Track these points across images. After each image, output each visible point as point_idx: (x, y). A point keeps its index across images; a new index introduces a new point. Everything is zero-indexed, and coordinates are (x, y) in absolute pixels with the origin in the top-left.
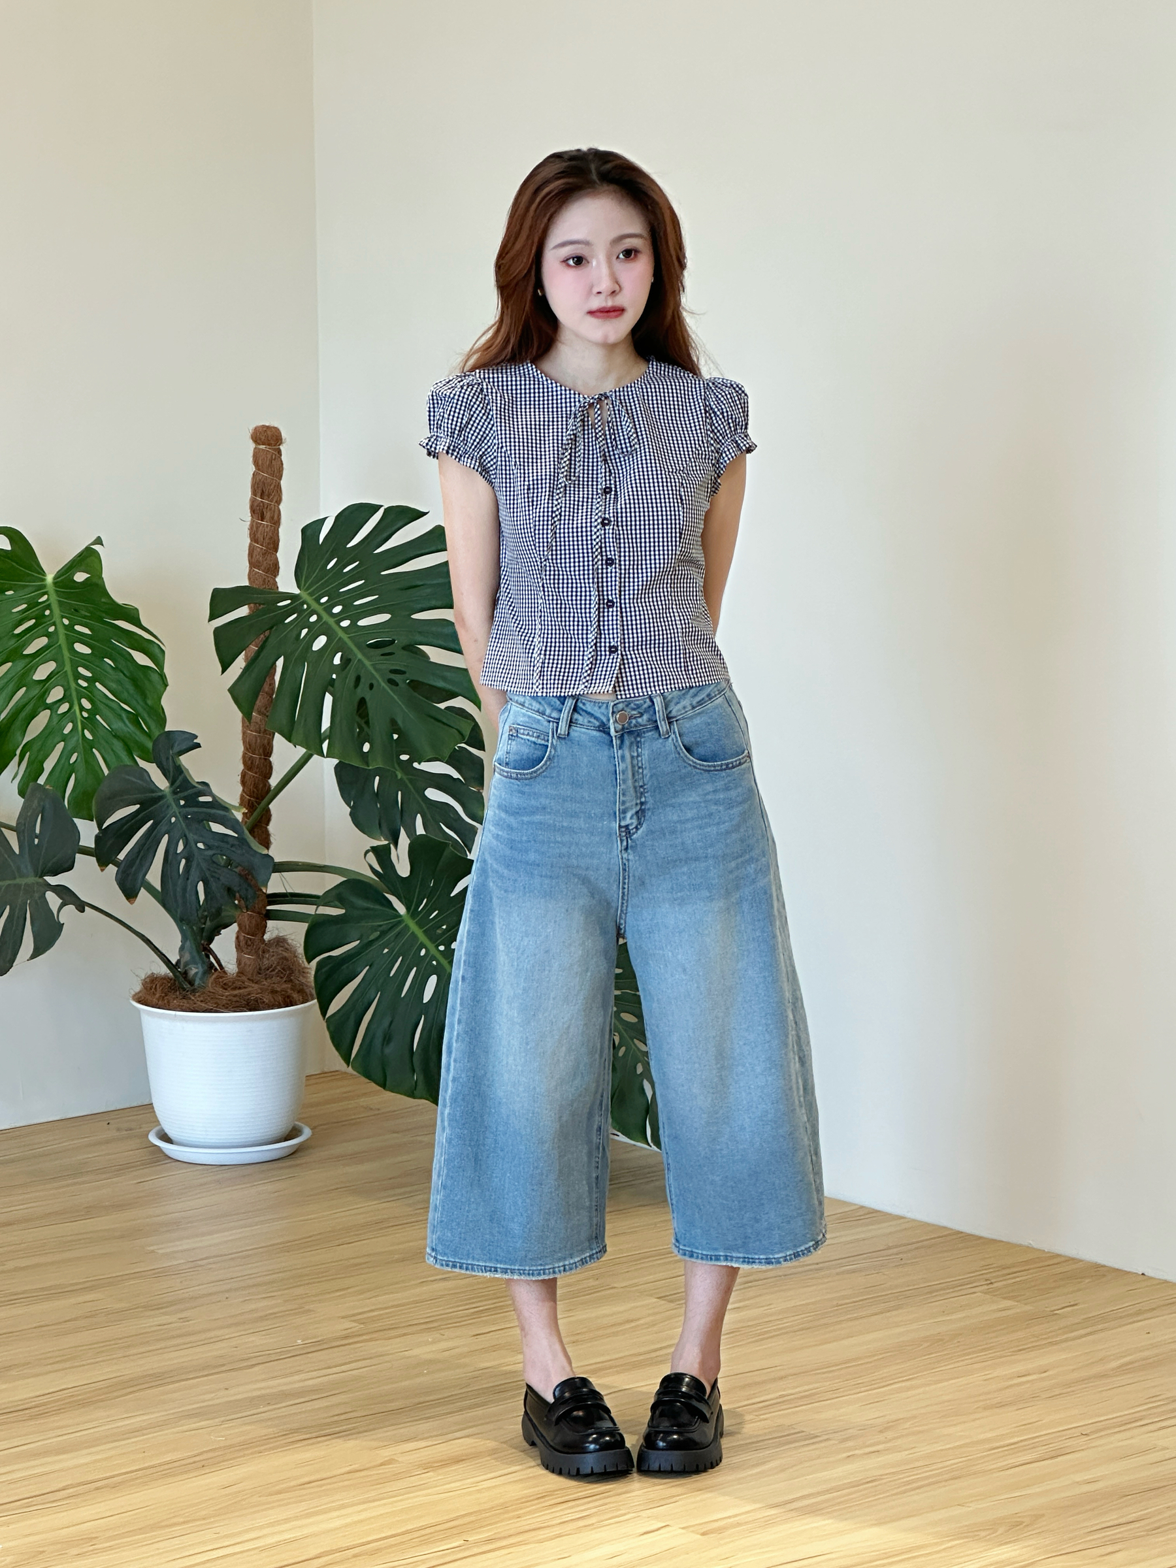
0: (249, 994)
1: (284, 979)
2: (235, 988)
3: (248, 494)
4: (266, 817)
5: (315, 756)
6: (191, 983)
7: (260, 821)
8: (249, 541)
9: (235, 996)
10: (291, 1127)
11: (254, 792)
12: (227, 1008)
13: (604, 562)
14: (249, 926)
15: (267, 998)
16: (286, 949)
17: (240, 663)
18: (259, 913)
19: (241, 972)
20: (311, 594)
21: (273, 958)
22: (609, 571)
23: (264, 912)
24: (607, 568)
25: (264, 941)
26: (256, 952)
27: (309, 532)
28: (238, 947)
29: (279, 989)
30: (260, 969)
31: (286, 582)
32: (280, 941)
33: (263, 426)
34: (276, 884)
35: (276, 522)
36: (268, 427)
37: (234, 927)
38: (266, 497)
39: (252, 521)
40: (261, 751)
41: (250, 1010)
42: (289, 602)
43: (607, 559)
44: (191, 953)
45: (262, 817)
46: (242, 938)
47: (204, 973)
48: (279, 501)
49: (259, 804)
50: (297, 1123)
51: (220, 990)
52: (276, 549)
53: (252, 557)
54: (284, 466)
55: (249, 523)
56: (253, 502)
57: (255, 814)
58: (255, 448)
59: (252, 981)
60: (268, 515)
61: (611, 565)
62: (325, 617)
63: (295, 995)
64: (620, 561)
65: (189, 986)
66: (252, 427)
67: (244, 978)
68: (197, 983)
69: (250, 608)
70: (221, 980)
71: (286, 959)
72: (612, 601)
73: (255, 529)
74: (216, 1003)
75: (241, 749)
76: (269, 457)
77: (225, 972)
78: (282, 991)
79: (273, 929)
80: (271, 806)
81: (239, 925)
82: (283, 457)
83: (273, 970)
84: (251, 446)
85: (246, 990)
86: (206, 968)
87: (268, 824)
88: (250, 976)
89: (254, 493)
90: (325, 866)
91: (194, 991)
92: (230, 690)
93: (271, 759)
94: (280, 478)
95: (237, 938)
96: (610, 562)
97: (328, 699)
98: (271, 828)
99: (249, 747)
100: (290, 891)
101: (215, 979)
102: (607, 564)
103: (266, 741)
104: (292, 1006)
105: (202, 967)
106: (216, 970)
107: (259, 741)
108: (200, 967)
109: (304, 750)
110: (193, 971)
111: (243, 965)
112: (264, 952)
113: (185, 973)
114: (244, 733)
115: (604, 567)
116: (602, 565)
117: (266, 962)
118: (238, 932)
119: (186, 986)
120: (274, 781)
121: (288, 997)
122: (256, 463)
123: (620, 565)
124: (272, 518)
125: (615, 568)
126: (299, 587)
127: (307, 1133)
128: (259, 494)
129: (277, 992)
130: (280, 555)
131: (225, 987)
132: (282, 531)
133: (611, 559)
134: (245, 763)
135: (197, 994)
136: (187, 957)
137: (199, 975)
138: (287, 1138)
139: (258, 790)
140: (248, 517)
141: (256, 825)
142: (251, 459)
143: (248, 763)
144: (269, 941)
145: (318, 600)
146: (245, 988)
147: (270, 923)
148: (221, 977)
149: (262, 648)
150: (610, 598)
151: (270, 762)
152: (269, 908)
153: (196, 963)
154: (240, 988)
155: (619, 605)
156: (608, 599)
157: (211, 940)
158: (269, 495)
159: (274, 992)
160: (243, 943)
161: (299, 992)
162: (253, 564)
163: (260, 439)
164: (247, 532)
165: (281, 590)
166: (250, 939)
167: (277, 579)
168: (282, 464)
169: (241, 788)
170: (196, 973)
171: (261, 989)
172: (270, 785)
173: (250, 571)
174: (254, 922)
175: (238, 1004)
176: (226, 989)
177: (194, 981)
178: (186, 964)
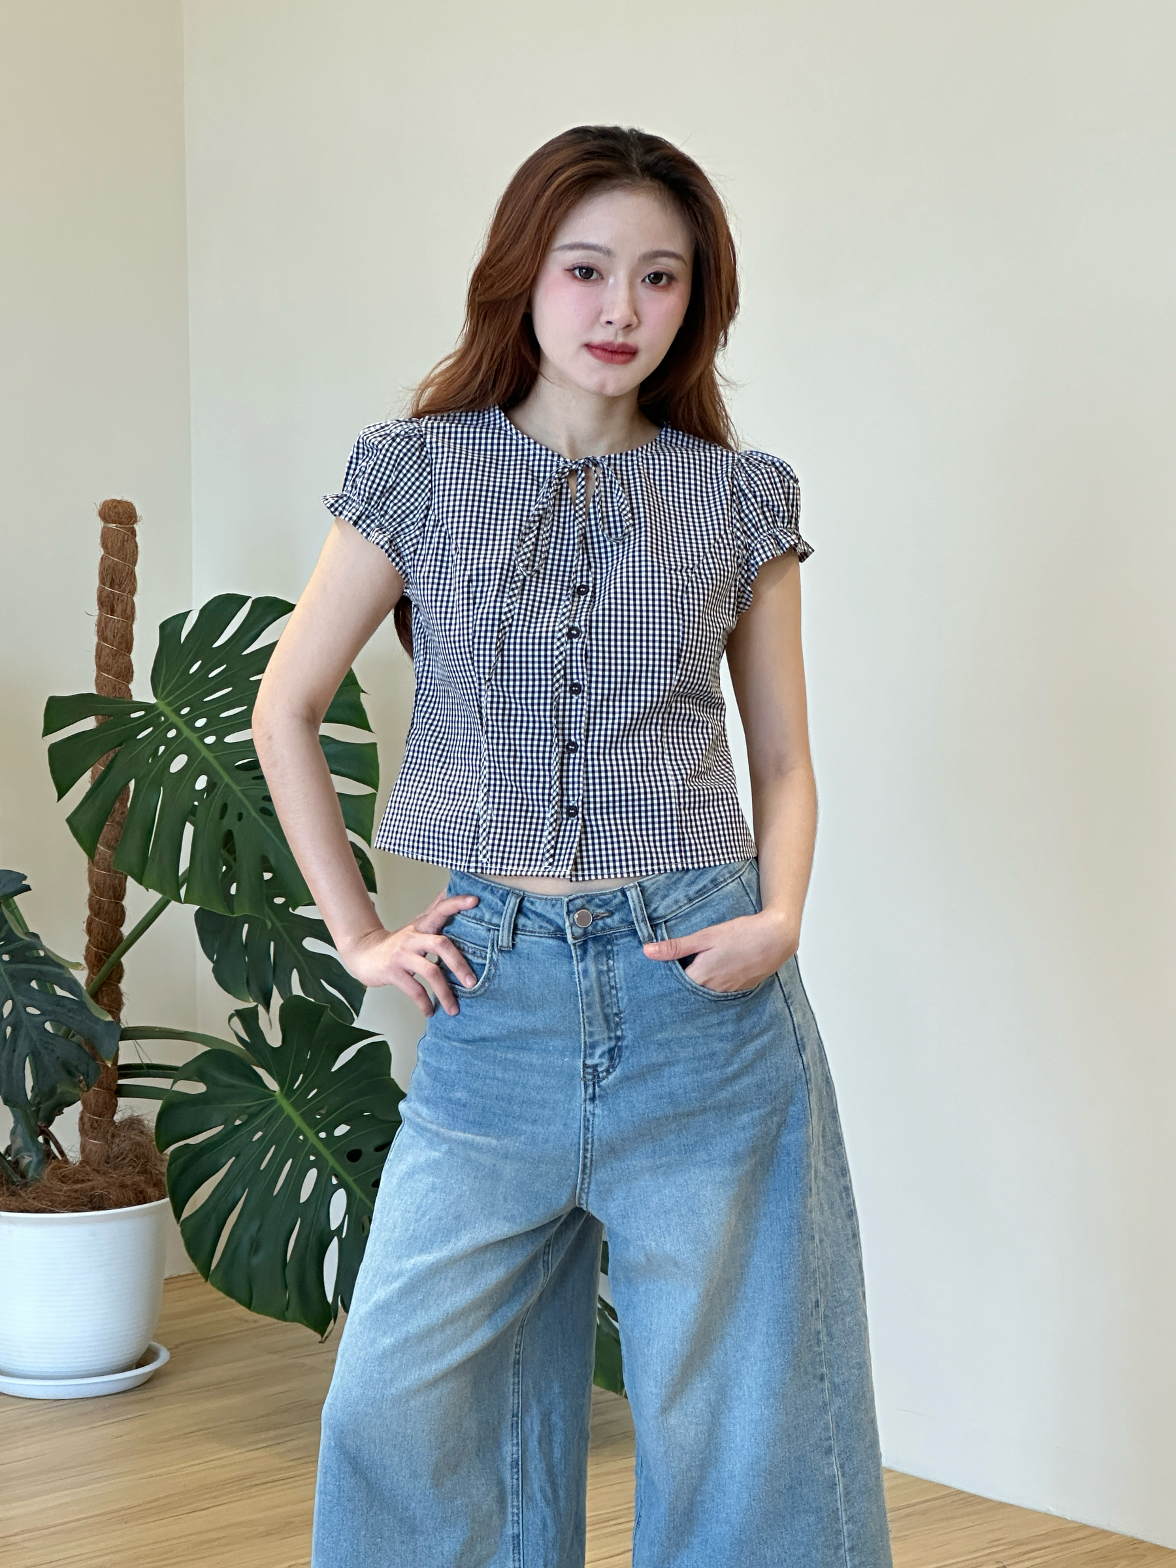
0: (93, 1189)
1: (137, 1170)
2: (77, 1182)
3: (96, 582)
4: (117, 972)
5: (173, 903)
6: (23, 1176)
7: (109, 978)
8: (95, 639)
9: (76, 1191)
10: (144, 1350)
11: (101, 943)
12: (64, 1207)
13: (568, 689)
14: (96, 1105)
15: (114, 1194)
16: (142, 1132)
17: (84, 784)
18: (108, 1089)
19: (85, 1162)
20: (169, 704)
21: (123, 1145)
22: (574, 701)
23: (114, 1088)
24: (571, 698)
25: (115, 1123)
26: (104, 1138)
27: (169, 629)
28: (83, 1131)
29: (129, 1183)
30: (108, 1157)
31: (141, 690)
32: (134, 1123)
33: (114, 501)
34: (128, 1053)
35: (129, 616)
36: (119, 502)
37: (78, 1107)
38: (117, 587)
39: (100, 615)
40: (111, 893)
41: (94, 1209)
42: (142, 713)
43: (573, 685)
44: (23, 1138)
45: (112, 973)
46: (86, 1120)
47: (40, 1163)
48: (133, 592)
49: (107, 957)
50: (153, 1343)
51: (58, 1185)
52: (129, 649)
53: (100, 658)
54: (139, 549)
55: (96, 618)
56: (101, 592)
57: (104, 969)
58: (104, 528)
59: (98, 1172)
60: (119, 608)
61: (577, 693)
62: (187, 732)
63: (150, 1190)
64: (590, 688)
65: (20, 1179)
66: (99, 501)
67: (88, 1168)
68: (30, 1174)
69: (98, 721)
70: (59, 1172)
71: (139, 1144)
72: (575, 744)
73: (103, 625)
74: (51, 1201)
75: (86, 890)
76: (121, 538)
77: (66, 1161)
78: (133, 1184)
79: (126, 1107)
80: (123, 960)
81: (84, 1104)
82: (138, 539)
83: (124, 1159)
84: (99, 524)
85: (90, 1183)
86: (41, 1156)
87: (119, 982)
88: (95, 1166)
89: (103, 581)
90: (186, 1033)
91: (26, 1185)
92: (69, 821)
93: (124, 903)
94: (134, 563)
95: (81, 1119)
96: (576, 689)
97: (189, 830)
98: (123, 986)
99: (97, 888)
100: (146, 1061)
101: (52, 1169)
102: (572, 692)
103: (117, 881)
104: (145, 1203)
105: (37, 1155)
106: (55, 1157)
107: (108, 881)
108: (34, 1154)
109: (160, 896)
110: (26, 1160)
111: (87, 1150)
112: (113, 1136)
113: (16, 1163)
114: (90, 871)
115: (568, 695)
116: (565, 692)
117: (115, 1149)
118: (82, 1112)
119: (16, 1178)
120: (126, 930)
121: (141, 1192)
122: (104, 545)
123: (590, 694)
124: (125, 611)
125: (583, 698)
126: (155, 695)
127: (164, 1356)
128: (108, 583)
129: (127, 1186)
130: (133, 656)
131: (64, 1179)
132: (134, 626)
133: (577, 685)
134: (91, 907)
135: (31, 1189)
136: (19, 1142)
137: (33, 1166)
138: (139, 1364)
139: (107, 941)
140: (95, 611)
141: (104, 983)
142: (98, 541)
143: (95, 908)
144: (120, 1123)
145: (177, 711)
146: (89, 1180)
147: (122, 1101)
148: (59, 1168)
149: (109, 768)
150: (573, 738)
151: (122, 907)
152: (120, 1082)
153: (29, 1151)
154: (83, 1181)
155: (583, 749)
156: (570, 740)
157: (50, 1122)
158: (120, 585)
159: (123, 1186)
160: (87, 1126)
161: (155, 1185)
162: (101, 667)
163: (110, 516)
164: (93, 629)
165: (135, 699)
166: (97, 1121)
167: (132, 686)
168: (137, 547)
169: (87, 938)
170: (31, 1162)
171: (107, 1182)
172: (121, 935)
173: (97, 676)
174: (101, 1100)
175: (79, 1202)
176: (63, 1182)
177: (27, 1171)
178: (18, 1151)
